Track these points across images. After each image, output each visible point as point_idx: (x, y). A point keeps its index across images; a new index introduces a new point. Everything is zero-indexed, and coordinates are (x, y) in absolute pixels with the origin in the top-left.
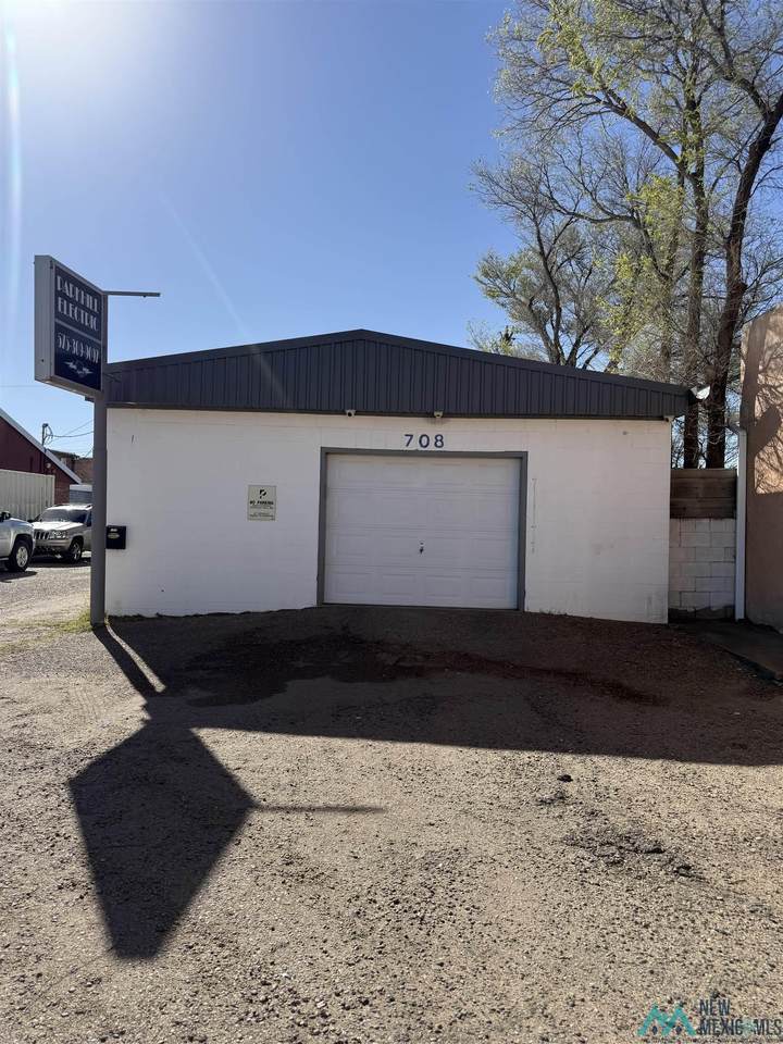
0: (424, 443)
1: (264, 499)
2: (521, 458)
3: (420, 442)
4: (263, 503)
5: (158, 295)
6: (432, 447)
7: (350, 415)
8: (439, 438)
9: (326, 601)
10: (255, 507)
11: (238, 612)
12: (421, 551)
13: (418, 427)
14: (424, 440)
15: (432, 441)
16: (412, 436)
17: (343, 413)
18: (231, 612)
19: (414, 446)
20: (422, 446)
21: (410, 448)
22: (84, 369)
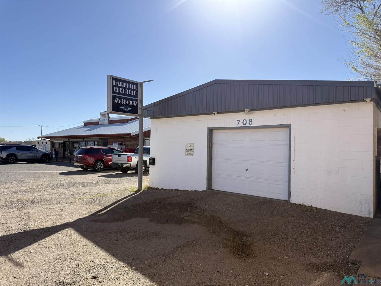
0: (245, 123)
1: (190, 148)
2: (288, 126)
3: (243, 122)
4: (190, 150)
5: (153, 80)
6: (248, 125)
7: (215, 114)
8: (251, 120)
9: (212, 189)
10: (187, 151)
11: (183, 190)
12: (247, 170)
13: (241, 116)
14: (245, 122)
15: (248, 122)
16: (240, 120)
17: (212, 114)
18: (181, 190)
19: (241, 125)
20: (243, 124)
21: (239, 126)
22: (128, 108)
